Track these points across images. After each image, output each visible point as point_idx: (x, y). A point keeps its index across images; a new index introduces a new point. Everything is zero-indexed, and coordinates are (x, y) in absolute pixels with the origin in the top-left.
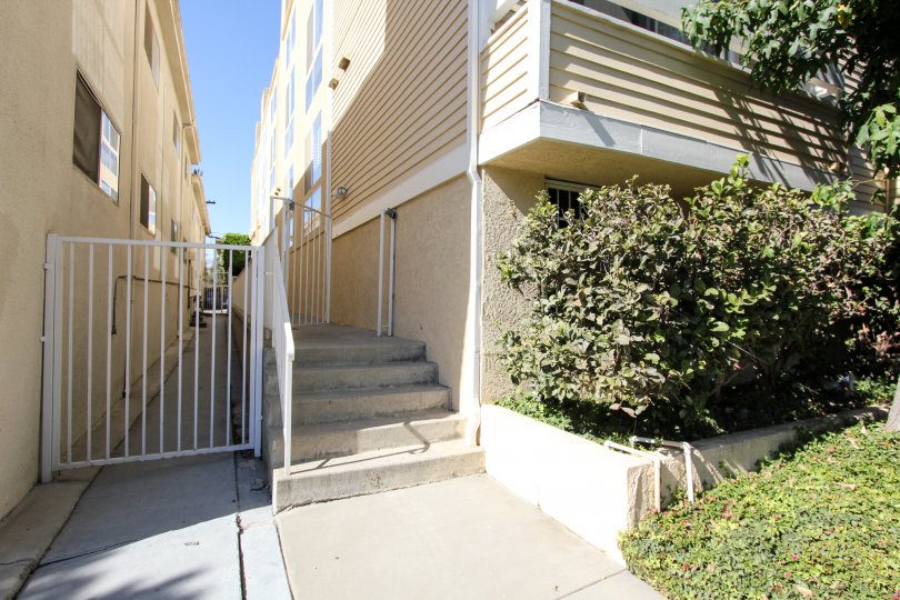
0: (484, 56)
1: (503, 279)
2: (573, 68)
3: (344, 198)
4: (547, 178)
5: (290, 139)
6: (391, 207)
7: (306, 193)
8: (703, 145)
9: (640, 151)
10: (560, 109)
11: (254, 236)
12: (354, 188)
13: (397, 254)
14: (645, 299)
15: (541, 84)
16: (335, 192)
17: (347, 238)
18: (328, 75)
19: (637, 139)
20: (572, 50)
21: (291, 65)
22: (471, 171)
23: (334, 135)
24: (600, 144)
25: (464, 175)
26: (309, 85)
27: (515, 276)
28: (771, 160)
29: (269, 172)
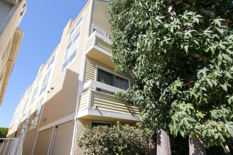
0: (80, 97)
1: (78, 145)
2: (95, 102)
3: (45, 120)
4: (92, 120)
5: (33, 101)
6: (57, 125)
7: (33, 117)
8: (121, 114)
9: (108, 116)
10: (92, 109)
11: (11, 128)
12: (48, 118)
13: (56, 137)
14: (102, 149)
15: (89, 105)
16: (42, 119)
17: (43, 132)
18: (47, 90)
19: (108, 114)
20: (95, 98)
21: (38, 83)
22: (75, 119)
23: (46, 104)
24: (100, 115)
25: (73, 120)
26: (42, 90)
27: (80, 145)
28: (136, 116)
29: (23, 109)
